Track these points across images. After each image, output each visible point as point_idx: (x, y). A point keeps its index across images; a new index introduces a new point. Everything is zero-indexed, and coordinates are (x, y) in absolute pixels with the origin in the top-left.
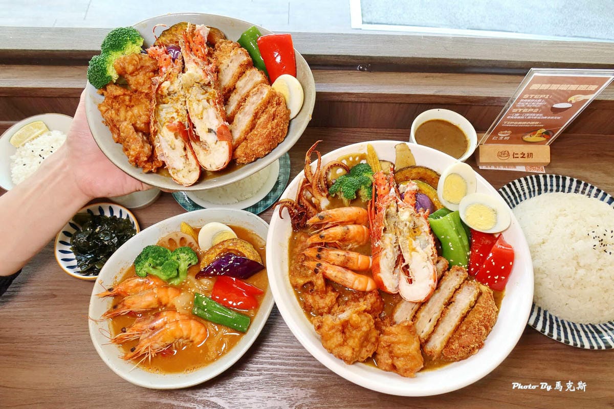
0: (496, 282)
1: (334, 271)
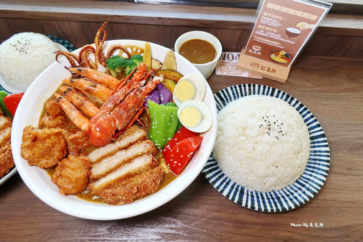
0: (174, 166)
1: (66, 106)
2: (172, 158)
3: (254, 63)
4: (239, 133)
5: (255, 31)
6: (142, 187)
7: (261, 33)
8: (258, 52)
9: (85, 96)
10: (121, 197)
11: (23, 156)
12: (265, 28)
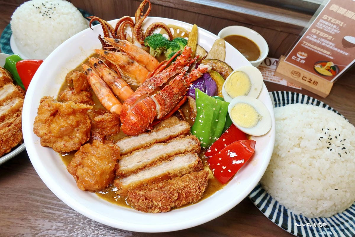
0: (222, 171)
1: (96, 80)
2: (219, 162)
3: (295, 72)
4: (293, 144)
5: (307, 35)
6: (184, 194)
7: (313, 38)
8: (302, 60)
9: (118, 73)
10: (156, 203)
11: (36, 132)
12: (319, 33)
